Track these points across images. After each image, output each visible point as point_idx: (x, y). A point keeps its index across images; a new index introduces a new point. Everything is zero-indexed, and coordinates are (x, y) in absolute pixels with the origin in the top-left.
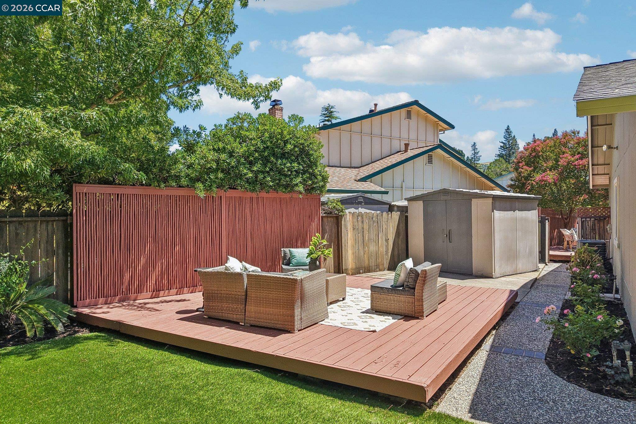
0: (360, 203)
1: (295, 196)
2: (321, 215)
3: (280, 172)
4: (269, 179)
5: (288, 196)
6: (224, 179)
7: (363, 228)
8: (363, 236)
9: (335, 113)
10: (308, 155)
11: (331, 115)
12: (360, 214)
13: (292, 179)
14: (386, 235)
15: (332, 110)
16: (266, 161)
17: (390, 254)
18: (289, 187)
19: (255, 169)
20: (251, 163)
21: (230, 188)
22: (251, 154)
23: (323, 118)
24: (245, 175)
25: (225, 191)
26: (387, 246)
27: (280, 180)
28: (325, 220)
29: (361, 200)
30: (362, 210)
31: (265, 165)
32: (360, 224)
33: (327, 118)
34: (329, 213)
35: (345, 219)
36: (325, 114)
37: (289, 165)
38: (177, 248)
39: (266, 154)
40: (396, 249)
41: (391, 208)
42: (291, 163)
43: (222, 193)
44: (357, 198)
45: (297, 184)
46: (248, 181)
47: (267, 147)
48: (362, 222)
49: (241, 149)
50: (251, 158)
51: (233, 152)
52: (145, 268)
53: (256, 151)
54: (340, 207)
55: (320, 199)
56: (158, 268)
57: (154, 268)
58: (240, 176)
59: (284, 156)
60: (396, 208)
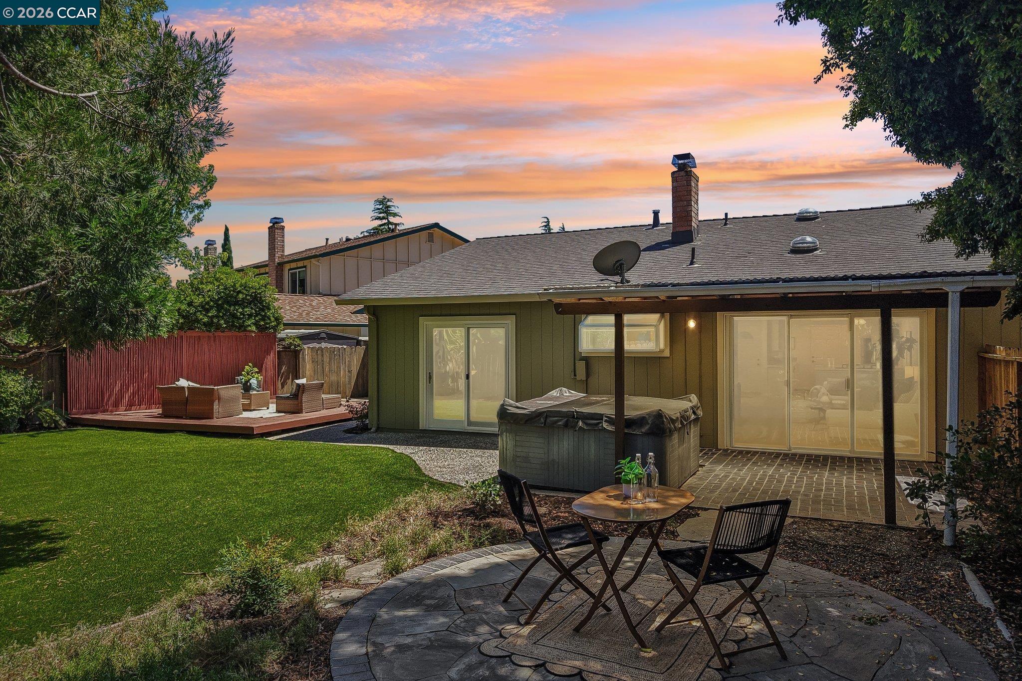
0: (323, 338)
1: (248, 334)
2: (277, 350)
3: (234, 316)
4: (223, 322)
5: (242, 334)
6: (184, 323)
7: (323, 361)
8: (323, 368)
9: (393, 208)
10: (261, 302)
11: (388, 210)
12: (321, 349)
13: (244, 321)
14: (349, 366)
15: (389, 203)
16: (219, 308)
17: (353, 384)
18: (242, 328)
19: (210, 314)
20: (208, 311)
21: (189, 329)
22: (208, 303)
23: (376, 214)
24: (201, 319)
25: (185, 332)
26: (350, 378)
27: (233, 322)
28: (283, 354)
29: (324, 335)
30: (324, 345)
31: (219, 311)
32: (320, 357)
33: (381, 215)
34: (287, 348)
35: (303, 353)
36: (379, 209)
37: (241, 310)
38: (146, 375)
39: (220, 302)
40: (360, 380)
41: (359, 343)
42: (243, 309)
43: (182, 333)
44: (319, 334)
45: (249, 326)
46: (204, 324)
47: (222, 297)
48: (322, 355)
49: (198, 300)
50: (207, 307)
51: (192, 302)
52: (121, 390)
53: (211, 300)
54: (298, 341)
55: (275, 336)
56: (131, 390)
57: (128, 390)
58: (197, 321)
59: (237, 303)
60: (362, 343)
